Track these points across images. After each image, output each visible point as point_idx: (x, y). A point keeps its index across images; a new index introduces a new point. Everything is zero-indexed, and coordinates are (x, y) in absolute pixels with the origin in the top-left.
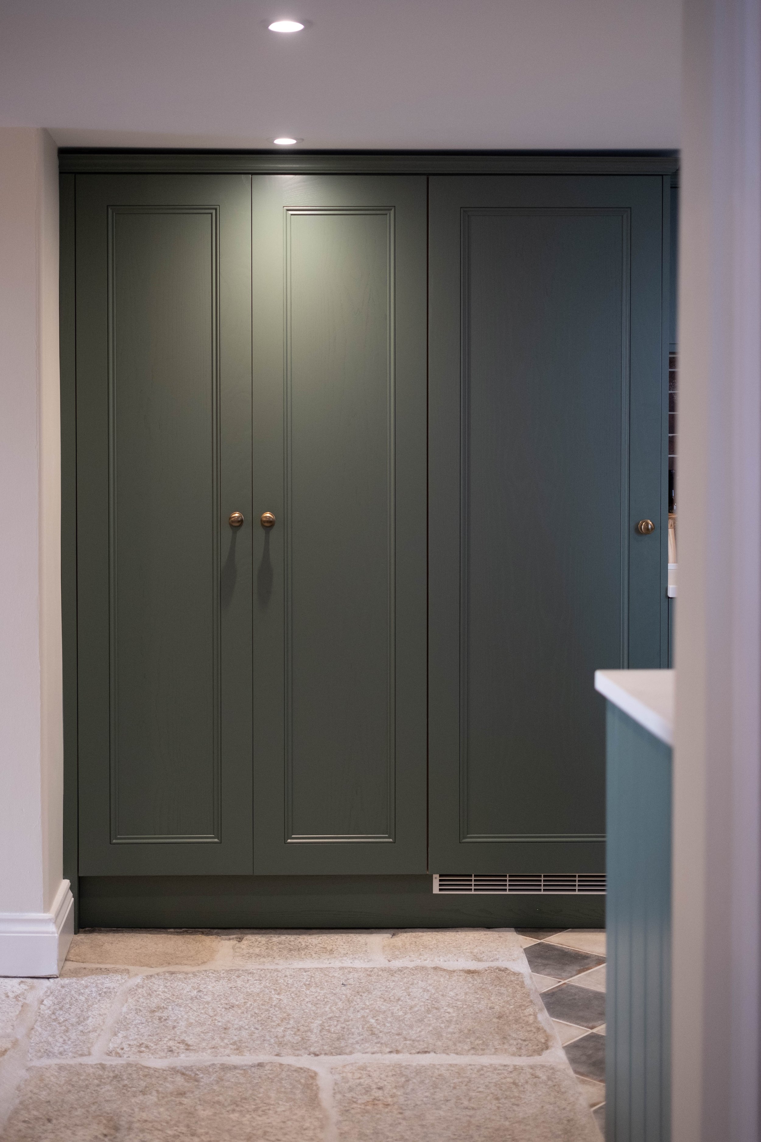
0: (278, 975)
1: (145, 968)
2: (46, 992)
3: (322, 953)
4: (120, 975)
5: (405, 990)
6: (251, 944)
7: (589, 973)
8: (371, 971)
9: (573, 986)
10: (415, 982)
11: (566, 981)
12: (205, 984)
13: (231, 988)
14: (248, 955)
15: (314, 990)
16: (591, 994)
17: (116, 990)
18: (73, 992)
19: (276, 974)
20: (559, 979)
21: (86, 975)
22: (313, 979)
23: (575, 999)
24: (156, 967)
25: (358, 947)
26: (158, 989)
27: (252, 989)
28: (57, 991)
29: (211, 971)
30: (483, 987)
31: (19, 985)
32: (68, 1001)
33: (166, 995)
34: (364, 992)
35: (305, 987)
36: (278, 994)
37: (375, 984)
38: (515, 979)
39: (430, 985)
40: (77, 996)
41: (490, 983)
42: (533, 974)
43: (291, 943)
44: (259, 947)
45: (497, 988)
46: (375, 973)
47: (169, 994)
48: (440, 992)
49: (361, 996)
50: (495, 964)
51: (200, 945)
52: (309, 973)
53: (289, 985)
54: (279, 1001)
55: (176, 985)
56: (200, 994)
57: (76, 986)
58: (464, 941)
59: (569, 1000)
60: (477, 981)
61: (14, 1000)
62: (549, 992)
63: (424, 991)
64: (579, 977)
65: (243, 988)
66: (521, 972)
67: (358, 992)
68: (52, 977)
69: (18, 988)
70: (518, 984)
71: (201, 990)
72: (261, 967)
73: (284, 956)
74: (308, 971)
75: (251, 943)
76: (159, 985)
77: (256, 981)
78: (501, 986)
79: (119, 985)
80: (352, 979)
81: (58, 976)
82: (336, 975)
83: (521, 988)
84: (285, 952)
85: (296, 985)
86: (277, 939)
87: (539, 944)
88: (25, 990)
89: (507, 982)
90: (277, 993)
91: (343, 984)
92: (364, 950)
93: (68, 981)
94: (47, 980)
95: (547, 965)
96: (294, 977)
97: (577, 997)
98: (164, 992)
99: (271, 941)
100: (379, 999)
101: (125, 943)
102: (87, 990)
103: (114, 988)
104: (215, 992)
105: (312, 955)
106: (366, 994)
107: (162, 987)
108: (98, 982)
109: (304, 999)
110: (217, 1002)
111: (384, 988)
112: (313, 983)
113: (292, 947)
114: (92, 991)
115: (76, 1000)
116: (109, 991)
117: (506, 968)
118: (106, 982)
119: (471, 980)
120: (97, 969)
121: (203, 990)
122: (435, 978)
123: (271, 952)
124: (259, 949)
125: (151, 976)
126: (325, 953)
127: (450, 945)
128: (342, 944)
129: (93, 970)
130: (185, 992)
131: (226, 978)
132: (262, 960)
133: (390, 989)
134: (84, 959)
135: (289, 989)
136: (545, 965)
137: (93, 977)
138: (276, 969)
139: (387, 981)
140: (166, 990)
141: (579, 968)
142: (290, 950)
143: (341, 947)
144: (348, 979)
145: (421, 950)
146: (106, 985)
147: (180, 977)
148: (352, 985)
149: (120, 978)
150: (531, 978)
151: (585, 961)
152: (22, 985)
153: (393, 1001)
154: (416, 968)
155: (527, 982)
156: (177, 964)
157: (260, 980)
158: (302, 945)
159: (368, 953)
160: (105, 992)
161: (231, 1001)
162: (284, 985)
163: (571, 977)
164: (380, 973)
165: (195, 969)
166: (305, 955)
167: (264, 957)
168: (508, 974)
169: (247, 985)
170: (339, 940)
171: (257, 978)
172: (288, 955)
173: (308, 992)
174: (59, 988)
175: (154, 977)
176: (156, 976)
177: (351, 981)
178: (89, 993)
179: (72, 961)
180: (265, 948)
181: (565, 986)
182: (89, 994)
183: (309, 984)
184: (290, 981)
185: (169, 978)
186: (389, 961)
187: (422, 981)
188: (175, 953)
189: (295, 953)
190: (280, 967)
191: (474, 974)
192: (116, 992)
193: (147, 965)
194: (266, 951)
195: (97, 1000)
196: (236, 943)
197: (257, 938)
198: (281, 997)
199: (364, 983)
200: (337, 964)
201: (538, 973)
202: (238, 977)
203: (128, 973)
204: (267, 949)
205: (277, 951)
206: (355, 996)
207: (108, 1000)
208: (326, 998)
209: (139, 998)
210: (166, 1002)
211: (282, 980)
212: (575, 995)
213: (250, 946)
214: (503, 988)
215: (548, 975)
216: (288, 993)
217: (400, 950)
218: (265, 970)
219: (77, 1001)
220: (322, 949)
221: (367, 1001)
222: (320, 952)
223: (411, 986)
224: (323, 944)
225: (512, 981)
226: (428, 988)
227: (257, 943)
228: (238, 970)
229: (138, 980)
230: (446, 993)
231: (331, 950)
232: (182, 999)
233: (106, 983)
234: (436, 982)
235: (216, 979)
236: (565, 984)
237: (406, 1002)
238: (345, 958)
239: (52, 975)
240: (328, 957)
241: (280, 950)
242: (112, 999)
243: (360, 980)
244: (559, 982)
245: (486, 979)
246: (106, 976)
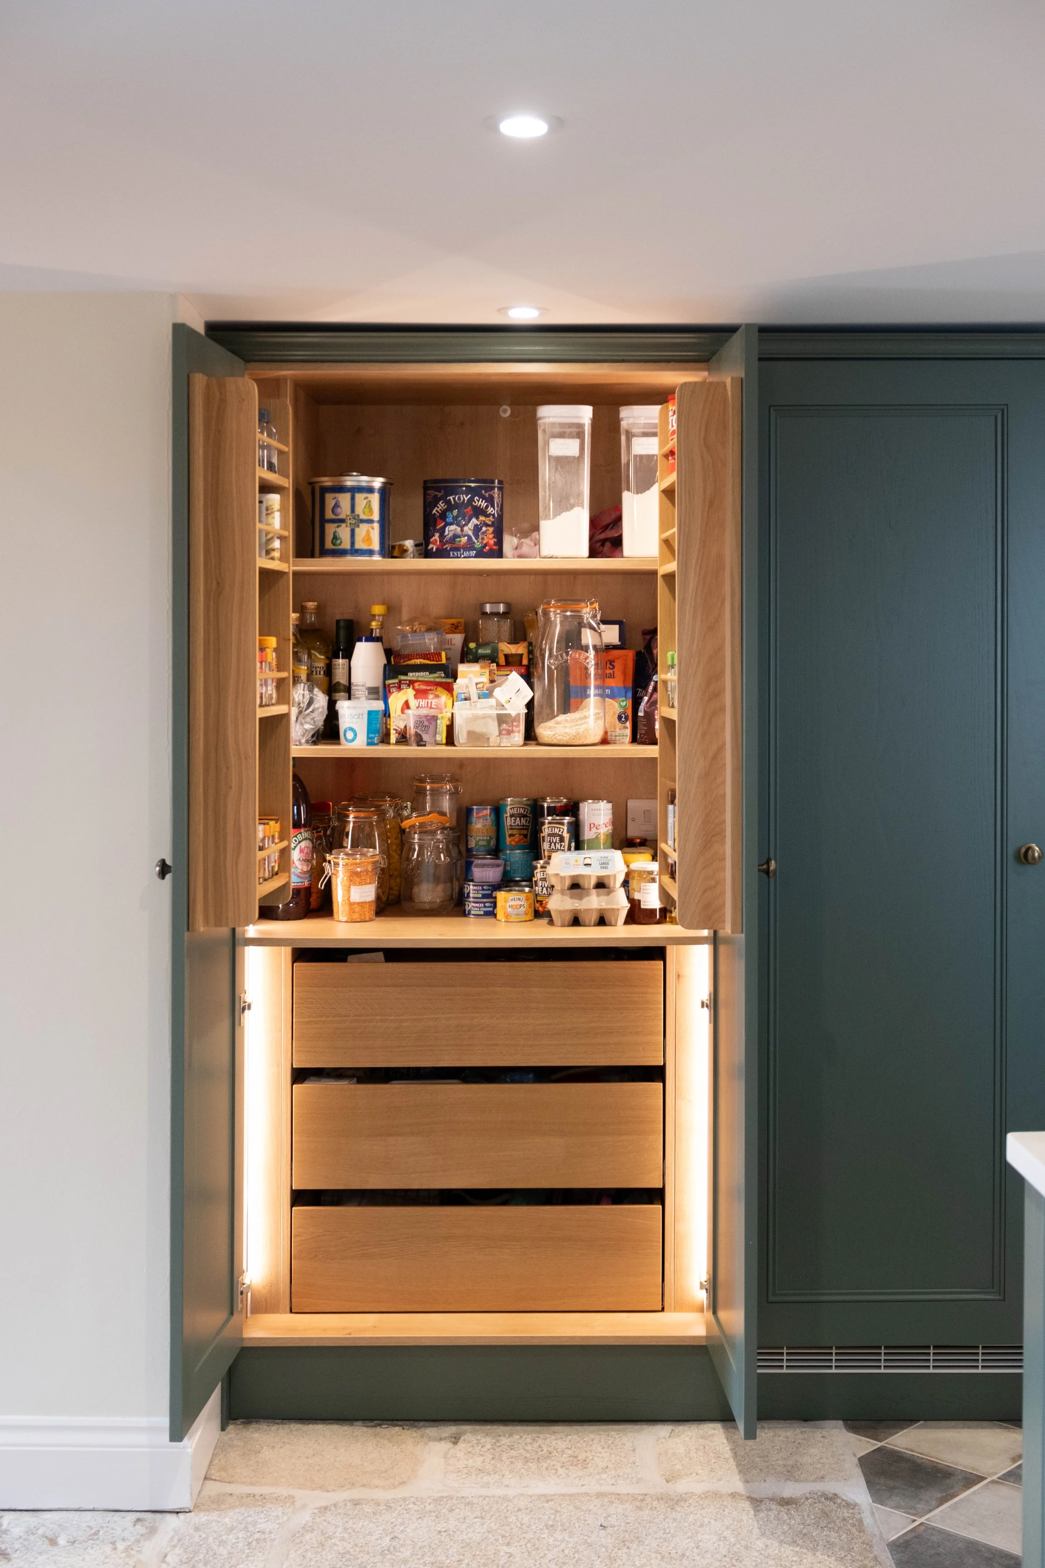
0: (508, 1508)
1: (318, 1493)
2: (172, 1539)
3: (571, 1467)
4: (280, 1508)
5: (691, 1537)
6: (470, 1450)
7: (956, 1503)
8: (642, 1500)
9: (934, 1528)
10: (706, 1520)
11: (923, 1520)
12: (403, 1524)
13: (440, 1532)
14: (465, 1471)
15: (560, 1538)
16: (960, 1545)
17: (273, 1536)
18: (211, 1540)
19: (505, 1505)
20: (913, 1515)
21: (232, 1507)
22: (558, 1515)
23: (939, 1554)
24: (334, 1490)
25: (622, 1454)
26: (335, 1533)
27: (470, 1535)
28: (188, 1538)
29: (412, 1500)
30: (804, 1531)
31: (134, 1525)
32: (201, 1557)
33: (345, 1544)
34: (632, 1542)
35: (546, 1531)
36: (508, 1544)
37: (648, 1525)
38: (850, 1515)
39: (727, 1528)
40: (215, 1547)
41: (814, 1524)
42: (875, 1506)
43: (527, 1448)
44: (482, 1455)
45: (825, 1533)
46: (647, 1504)
47: (349, 1543)
48: (742, 1542)
49: (628, 1548)
50: (819, 1487)
51: (398, 1450)
52: (553, 1503)
53: (524, 1527)
54: (510, 1557)
55: (360, 1526)
56: (394, 1544)
57: (216, 1528)
58: (773, 1444)
59: (931, 1556)
60: (795, 1520)
61: (124, 1555)
62: (901, 1541)
63: (720, 1540)
64: (941, 1511)
65: (458, 1532)
66: (858, 1501)
67: (624, 1541)
68: (182, 1510)
69: (132, 1533)
70: (854, 1525)
71: (397, 1535)
72: (484, 1492)
73: (517, 1472)
74: (551, 1500)
75: (470, 1447)
76: (337, 1526)
77: (475, 1520)
78: (830, 1529)
79: (278, 1526)
80: (615, 1516)
81: (192, 1509)
82: (591, 1507)
83: (859, 1532)
84: (519, 1465)
85: (534, 1527)
86: (508, 1440)
87: (879, 1449)
88: (142, 1535)
89: (838, 1522)
90: (506, 1542)
91: (601, 1526)
92: (631, 1460)
93: (206, 1518)
94: (175, 1515)
95: (894, 1488)
96: (531, 1511)
97: (941, 1550)
98: (343, 1539)
99: (498, 1444)
100: (654, 1555)
101: (292, 1447)
102: (231, 1536)
103: (270, 1532)
104: (416, 1540)
105: (556, 1470)
106: (635, 1546)
107: (340, 1529)
108: (249, 1519)
109: (545, 1555)
110: (418, 1559)
111: (660, 1534)
112: (559, 1524)
113: (528, 1455)
114: (238, 1538)
115: (215, 1554)
116: (263, 1537)
117: (835, 1494)
118: (260, 1521)
119: (786, 1517)
120: (248, 1495)
121: (400, 1536)
122: (735, 1513)
123: (499, 1465)
124: (482, 1458)
125: (326, 1508)
126: (576, 1465)
127: (754, 1452)
128: (600, 1449)
129: (242, 1497)
130: (374, 1538)
131: (432, 1514)
132: (487, 1479)
133: (669, 1535)
134: (232, 1476)
135: (523, 1535)
136: (891, 1489)
137: (242, 1509)
138: (506, 1496)
139: (665, 1519)
140: (346, 1535)
141: (940, 1495)
142: (527, 1460)
143: (599, 1455)
144: (609, 1516)
145: (713, 1461)
146: (259, 1526)
147: (366, 1510)
148: (614, 1526)
149: (280, 1514)
150: (873, 1514)
151: (948, 1481)
152: (138, 1527)
153: (675, 1559)
154: (706, 1495)
155: (868, 1520)
156: (364, 1485)
157: (482, 1518)
158: (542, 1451)
159: (637, 1466)
160: (258, 1541)
161: (440, 1558)
162: (517, 1527)
163: (930, 1511)
164: (655, 1503)
165: (390, 1495)
166: (547, 1468)
167: (489, 1474)
168: (839, 1506)
169: (464, 1526)
170: (595, 1442)
171: (478, 1514)
172: (523, 1471)
173: (551, 1540)
174: (191, 1531)
175: (330, 1510)
176: (333, 1508)
177: (613, 1520)
178: (234, 1541)
179: (215, 1480)
180: (491, 1457)
181: (922, 1528)
182: (234, 1544)
183: (552, 1526)
184: (526, 1520)
185: (350, 1513)
186: (668, 1481)
187: (716, 1520)
188: (362, 1465)
189: (533, 1466)
190: (511, 1492)
191: (790, 1507)
192: (274, 1540)
193: (322, 1488)
194: (492, 1462)
195: (244, 1556)
196: (450, 1449)
197: (479, 1438)
198: (512, 1550)
199: (631, 1525)
200: (594, 1487)
201: (882, 1505)
202: (451, 1510)
203: (293, 1503)
204: (493, 1458)
205: (508, 1462)
206: (619, 1549)
207: (260, 1554)
208: (578, 1552)
209: (307, 1551)
210: (344, 1560)
211: (514, 1517)
212: (939, 1546)
213: (469, 1452)
214: (833, 1533)
215: (897, 1507)
216: (522, 1543)
217: (683, 1462)
218: (490, 1497)
219: (215, 1556)
220: (571, 1459)
221: (637, 1558)
222: (568, 1464)
223: (700, 1529)
224: (574, 1449)
225: (844, 1520)
226: (725, 1534)
227: (480, 1447)
228: (451, 1498)
229: (305, 1517)
230: (751, 1543)
231: (585, 1461)
232: (368, 1553)
233: (259, 1523)
234: (735, 1523)
235: (419, 1516)
236: (922, 1524)
237: (693, 1560)
238: (604, 1476)
239: (183, 1508)
240: (580, 1474)
241: (512, 1460)
242: (266, 1552)
243: (626, 1516)
244: (914, 1521)
245: (808, 1516)
246: (261, 1508)
